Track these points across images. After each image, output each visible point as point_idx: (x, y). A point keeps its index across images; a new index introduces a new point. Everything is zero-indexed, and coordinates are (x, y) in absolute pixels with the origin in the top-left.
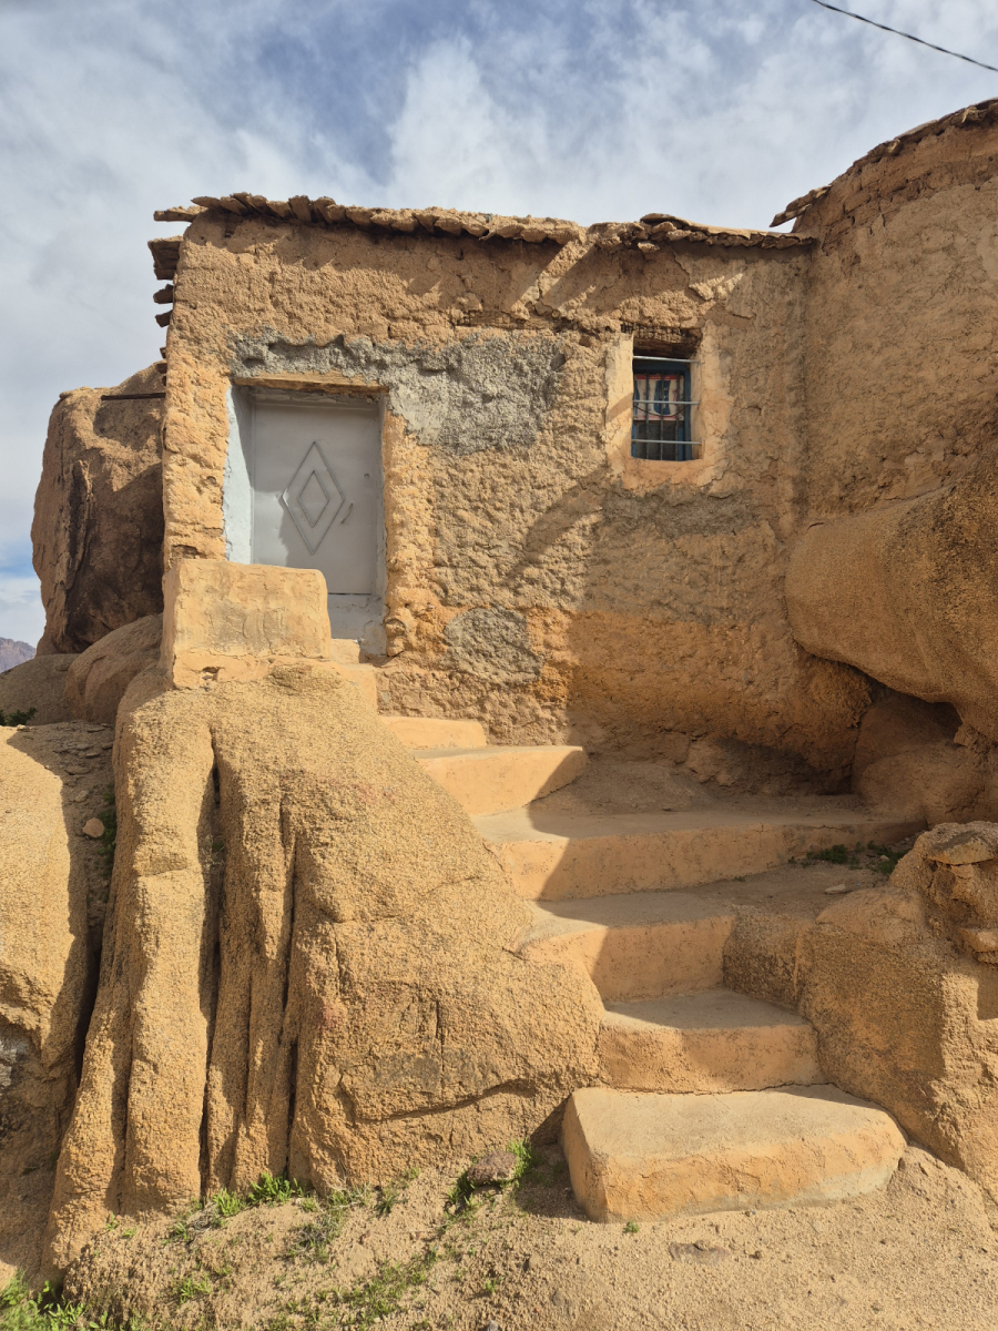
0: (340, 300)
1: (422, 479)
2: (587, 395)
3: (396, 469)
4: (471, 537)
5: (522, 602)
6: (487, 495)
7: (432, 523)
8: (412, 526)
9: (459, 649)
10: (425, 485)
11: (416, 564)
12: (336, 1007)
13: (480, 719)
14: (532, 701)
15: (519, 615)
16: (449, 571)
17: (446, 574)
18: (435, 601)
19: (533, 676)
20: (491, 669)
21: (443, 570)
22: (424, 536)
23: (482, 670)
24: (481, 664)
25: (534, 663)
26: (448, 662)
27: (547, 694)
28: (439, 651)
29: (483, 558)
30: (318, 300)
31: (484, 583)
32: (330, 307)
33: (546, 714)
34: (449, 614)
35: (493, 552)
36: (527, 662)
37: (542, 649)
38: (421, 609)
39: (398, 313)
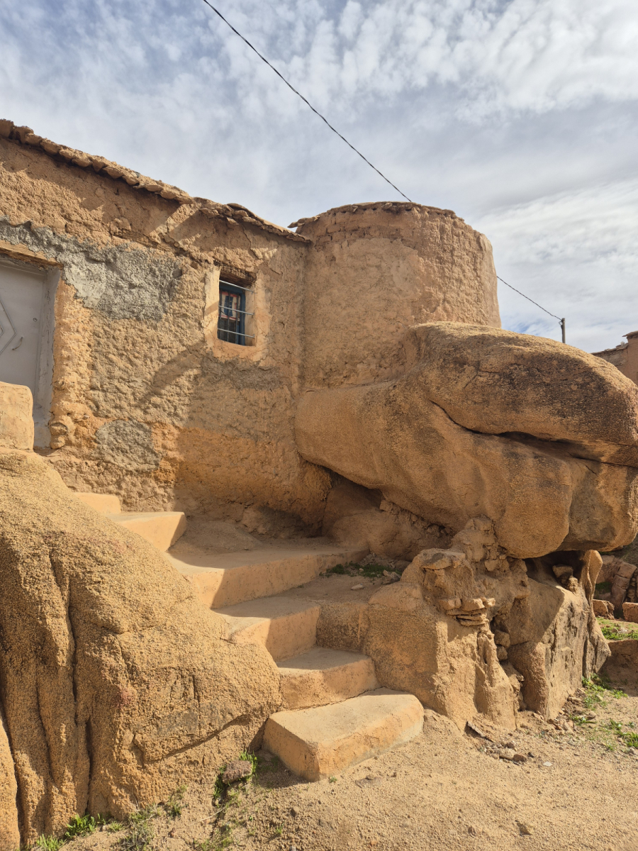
0: (31, 198)
1: (85, 330)
2: (194, 297)
3: (66, 321)
4: (117, 373)
5: (149, 418)
6: (130, 347)
7: (90, 360)
8: (76, 361)
9: (105, 446)
10: (87, 334)
11: (77, 386)
12: (129, 690)
13: (117, 494)
14: (153, 483)
15: (147, 427)
16: (101, 394)
17: (99, 395)
18: (90, 413)
19: (154, 466)
20: (127, 460)
21: (96, 392)
22: (84, 368)
23: (120, 461)
24: (120, 457)
25: (155, 458)
26: (97, 455)
27: (162, 479)
28: (91, 447)
29: (124, 388)
30: (13, 193)
31: (124, 404)
32: (23, 200)
33: (160, 491)
34: (99, 422)
35: (131, 384)
36: (150, 457)
37: (161, 450)
38: (79, 418)
39: (73, 218)
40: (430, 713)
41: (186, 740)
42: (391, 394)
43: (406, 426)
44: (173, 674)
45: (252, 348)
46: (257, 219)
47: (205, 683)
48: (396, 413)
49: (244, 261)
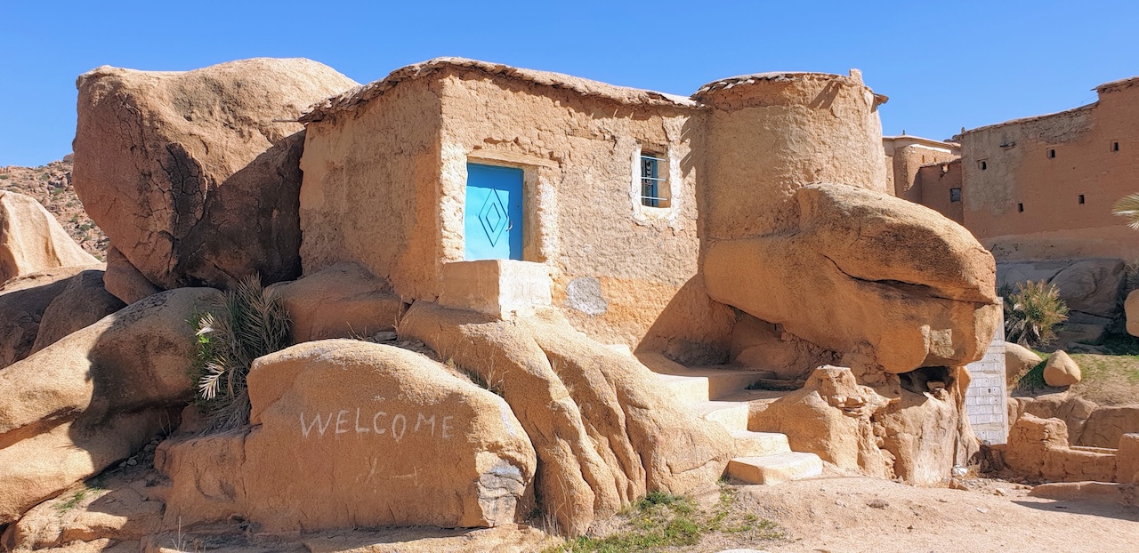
0: (517, 119)
1: (555, 212)
2: (624, 175)
3: (541, 207)
4: (577, 242)
5: (599, 274)
6: (583, 221)
7: (559, 234)
8: (551, 235)
9: (572, 297)
10: (556, 216)
11: (553, 255)
13: (583, 332)
14: (604, 323)
15: (597, 280)
16: (567, 258)
17: (566, 260)
18: (561, 273)
19: (603, 311)
20: (587, 307)
21: (564, 258)
22: (556, 241)
23: (583, 307)
24: (582, 305)
25: (604, 305)
26: (568, 304)
27: (610, 320)
28: (564, 298)
29: (581, 253)
30: (507, 117)
31: (582, 265)
32: (513, 122)
33: (609, 329)
34: (568, 280)
35: (586, 249)
36: (602, 304)
37: (607, 297)
38: (556, 278)
39: (542, 128)
40: (826, 463)
41: (691, 466)
42: (791, 249)
43: (803, 274)
44: (680, 433)
45: (667, 209)
46: (668, 100)
47: (696, 438)
48: (796, 264)
49: (659, 136)
